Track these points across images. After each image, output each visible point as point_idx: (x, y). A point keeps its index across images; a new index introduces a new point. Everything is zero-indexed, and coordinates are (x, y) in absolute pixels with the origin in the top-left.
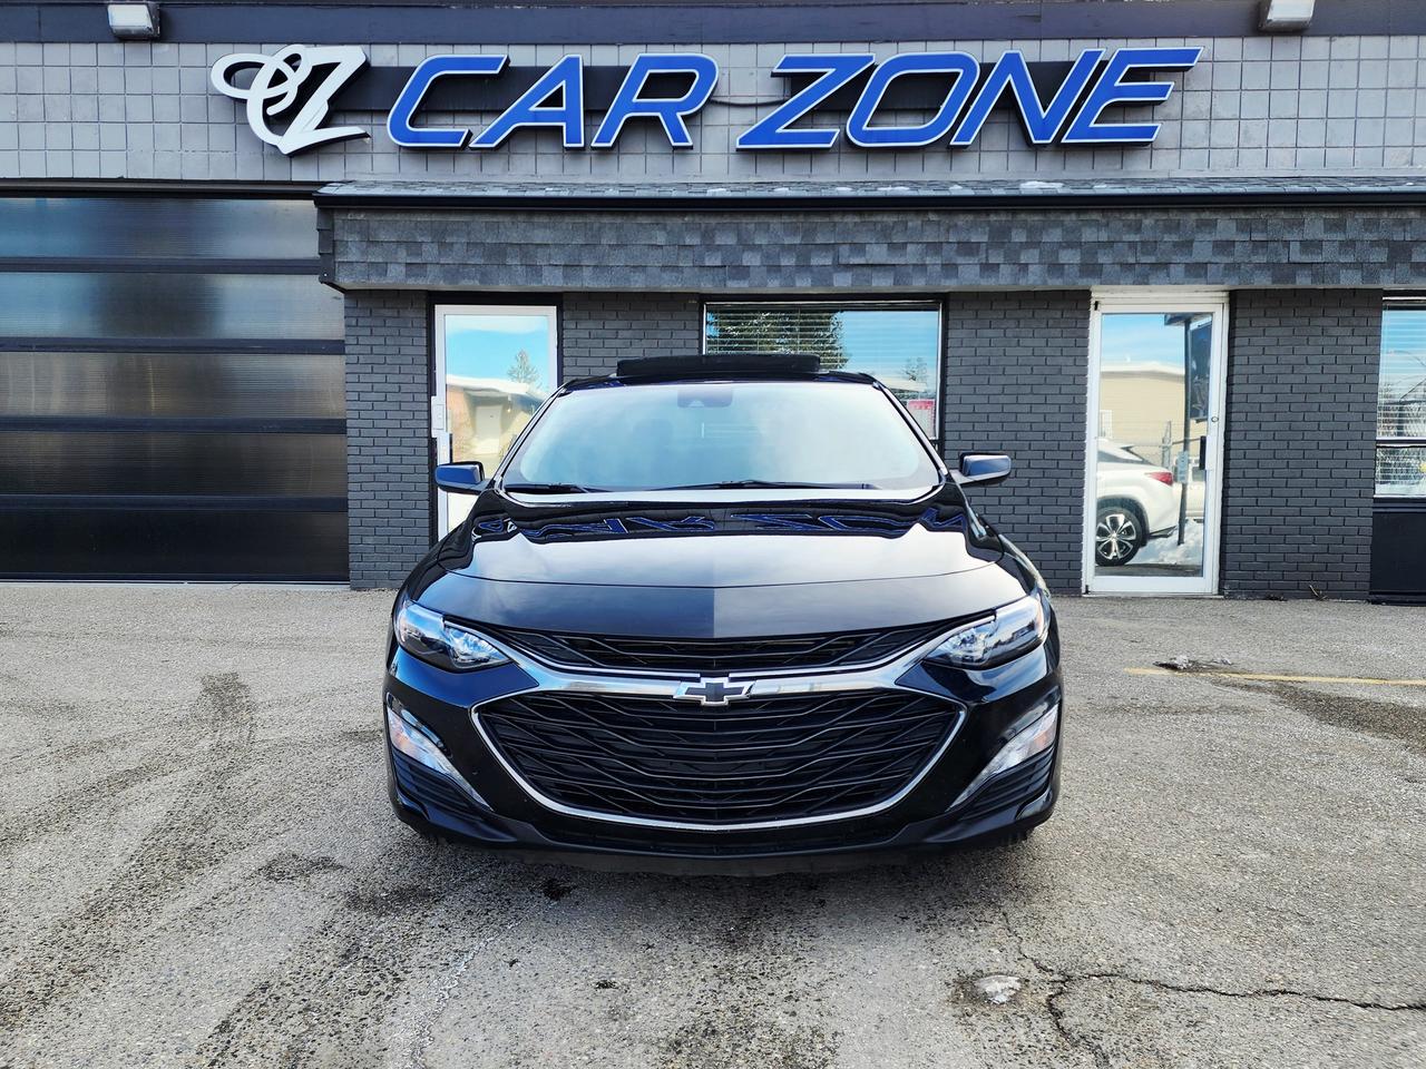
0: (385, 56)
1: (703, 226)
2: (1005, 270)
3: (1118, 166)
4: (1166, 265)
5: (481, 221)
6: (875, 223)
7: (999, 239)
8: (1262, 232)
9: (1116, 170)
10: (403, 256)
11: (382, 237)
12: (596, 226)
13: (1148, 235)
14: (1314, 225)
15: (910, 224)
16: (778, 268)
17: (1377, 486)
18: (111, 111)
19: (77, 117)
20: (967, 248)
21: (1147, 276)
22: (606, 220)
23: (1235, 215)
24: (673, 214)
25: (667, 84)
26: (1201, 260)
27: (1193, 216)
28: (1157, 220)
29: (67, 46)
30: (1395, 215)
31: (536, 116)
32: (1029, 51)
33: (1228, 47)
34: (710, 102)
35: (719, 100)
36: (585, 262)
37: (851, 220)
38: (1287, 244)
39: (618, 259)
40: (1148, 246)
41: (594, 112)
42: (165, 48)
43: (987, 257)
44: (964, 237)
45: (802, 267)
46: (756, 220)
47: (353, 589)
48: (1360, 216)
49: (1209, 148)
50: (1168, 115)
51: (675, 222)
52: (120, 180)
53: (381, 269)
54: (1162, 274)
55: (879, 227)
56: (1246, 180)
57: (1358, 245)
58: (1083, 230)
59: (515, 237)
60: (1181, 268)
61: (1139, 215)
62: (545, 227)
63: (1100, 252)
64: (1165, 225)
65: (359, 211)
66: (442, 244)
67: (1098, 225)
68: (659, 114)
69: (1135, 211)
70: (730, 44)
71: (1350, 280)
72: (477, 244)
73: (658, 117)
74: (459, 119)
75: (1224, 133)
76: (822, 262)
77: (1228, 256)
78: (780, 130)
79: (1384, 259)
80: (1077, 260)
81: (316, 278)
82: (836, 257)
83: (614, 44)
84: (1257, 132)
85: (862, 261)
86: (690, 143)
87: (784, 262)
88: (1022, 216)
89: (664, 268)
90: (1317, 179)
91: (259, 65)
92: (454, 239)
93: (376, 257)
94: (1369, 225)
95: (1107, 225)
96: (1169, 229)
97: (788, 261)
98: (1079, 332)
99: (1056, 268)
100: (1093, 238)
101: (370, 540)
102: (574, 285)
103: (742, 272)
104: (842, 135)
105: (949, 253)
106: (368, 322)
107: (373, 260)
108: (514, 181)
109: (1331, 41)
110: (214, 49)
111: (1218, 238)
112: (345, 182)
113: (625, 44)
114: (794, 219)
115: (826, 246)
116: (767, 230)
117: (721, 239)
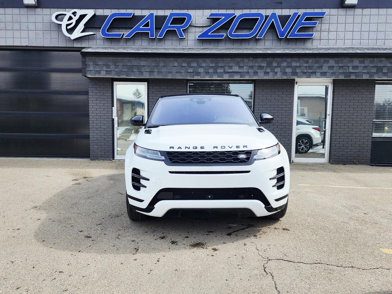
0: (100, 12)
4: (315, 73)
5: (126, 59)
6: (235, 60)
7: (269, 65)
8: (342, 64)
9: (303, 45)
10: (105, 68)
11: (99, 64)
12: (158, 60)
13: (310, 64)
14: (356, 62)
15: (245, 61)
16: (208, 73)
17: (373, 133)
18: (24, 27)
19: (15, 29)
20: (261, 67)
21: (310, 75)
22: (161, 59)
23: (334, 59)
24: (180, 57)
25: (178, 21)
26: (325, 71)
27: (323, 59)
28: (313, 60)
29: (12, 9)
30: (379, 59)
31: (142, 29)
33: (334, 11)
34: (190, 26)
35: (192, 25)
36: (155, 71)
37: (228, 59)
38: (348, 67)
39: (164, 70)
40: (310, 67)
41: (158, 29)
42: (39, 9)
43: (266, 70)
45: (215, 72)
46: (202, 59)
47: (91, 160)
48: (369, 60)
49: (328, 39)
50: (317, 30)
51: (180, 60)
52: (27, 46)
53: (99, 72)
54: (314, 75)
55: (236, 61)
56: (338, 49)
57: (368, 67)
58: (292, 62)
60: (319, 73)
62: (144, 61)
63: (297, 69)
65: (93, 56)
67: (296, 61)
68: (176, 29)
69: (307, 58)
70: (196, 9)
71: (366, 77)
74: (120, 30)
75: (333, 35)
76: (220, 71)
77: (332, 70)
78: (209, 34)
79: (375, 71)
80: (291, 71)
81: (81, 74)
82: (224, 70)
83: (163, 9)
86: (184, 37)
87: (210, 71)
88: (276, 59)
89: (177, 72)
90: (358, 49)
91: (65, 15)
92: (119, 64)
93: (97, 69)
94: (371, 62)
95: (299, 62)
98: (292, 91)
99: (285, 73)
100: (295, 65)
101: (96, 147)
102: (152, 77)
103: (198, 74)
104: (227, 35)
105: (256, 69)
106: (95, 87)
107: (97, 70)
108: (135, 47)
109: (362, 10)
110: (52, 10)
111: (330, 65)
112: (89, 48)
113: (166, 9)
114: (213, 59)
115: (221, 67)
116: (205, 62)
117: (193, 65)
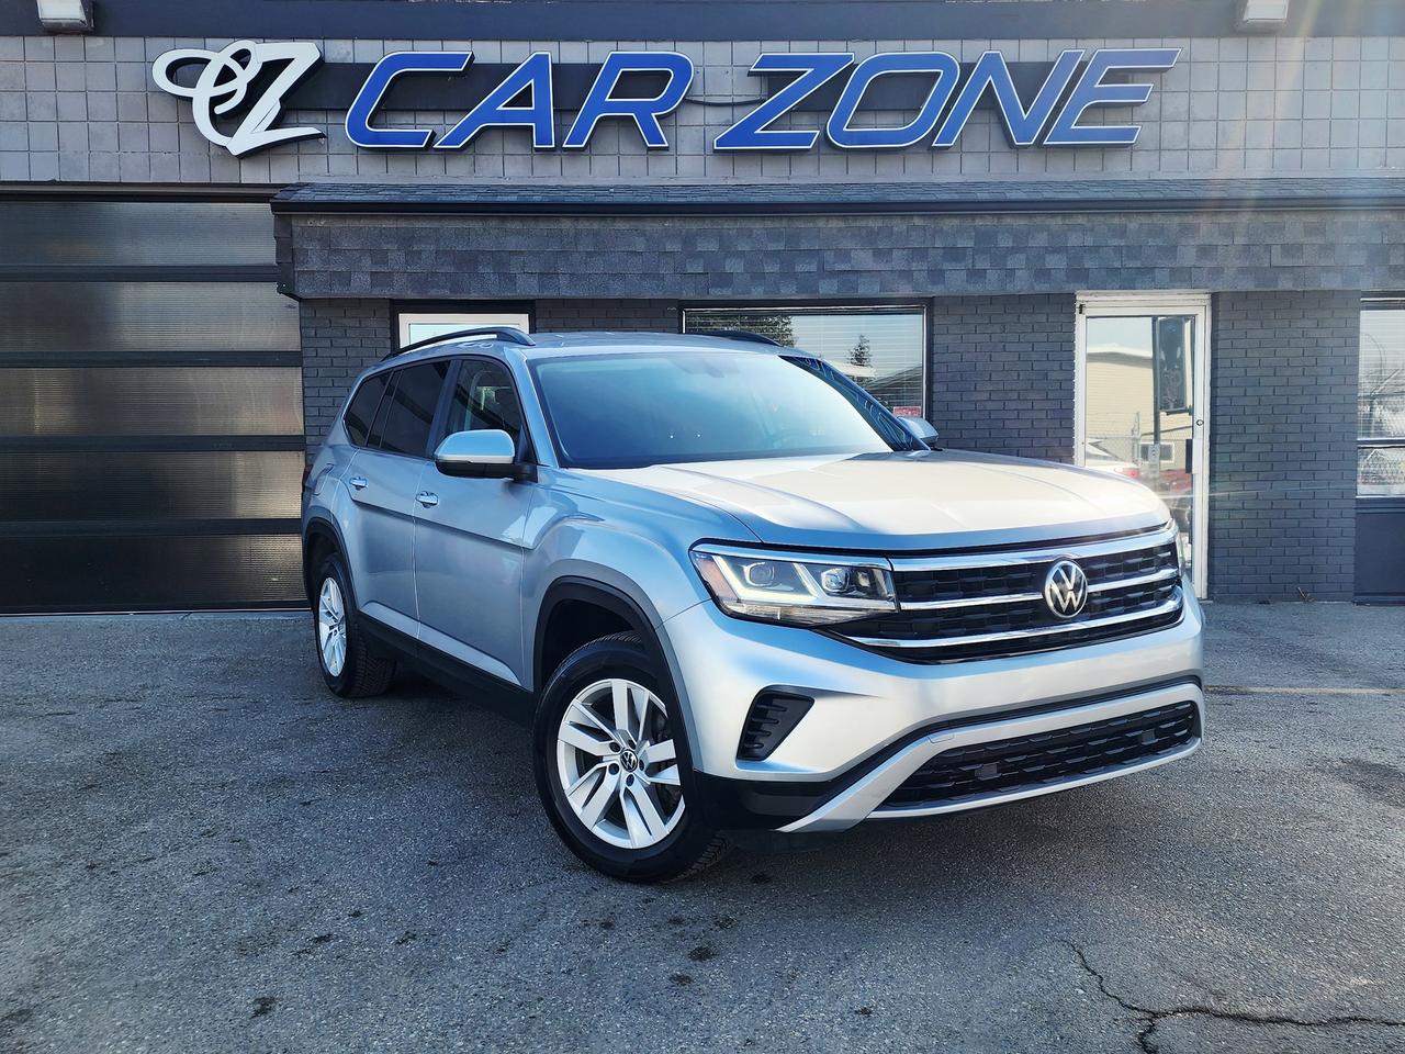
0: (341, 51)
1: (684, 231)
3: (1099, 168)
4: (1151, 270)
6: (860, 228)
8: (1244, 236)
9: (1098, 171)
10: (367, 263)
11: (345, 245)
12: (572, 232)
13: (1132, 239)
14: (1295, 228)
15: (895, 229)
16: (762, 275)
17: (1359, 487)
18: (41, 111)
20: (954, 254)
21: (1134, 279)
23: (1216, 219)
24: (653, 219)
26: (1186, 264)
27: (1177, 220)
28: (1141, 224)
30: (1373, 218)
31: (503, 116)
33: (1204, 48)
36: (561, 270)
37: (835, 224)
39: (596, 267)
41: (565, 109)
42: (100, 41)
43: (973, 263)
44: (949, 242)
45: (788, 274)
46: (738, 225)
48: (1340, 220)
50: (1147, 116)
51: (653, 227)
52: (53, 183)
53: (345, 278)
54: (1148, 279)
55: (864, 232)
56: (1227, 184)
57: (1338, 248)
58: (1069, 234)
59: (488, 244)
60: (1166, 273)
61: (1124, 219)
63: (1087, 256)
64: (1149, 229)
65: (320, 217)
66: (409, 252)
67: (1084, 230)
68: (633, 114)
69: (1119, 215)
70: (704, 40)
71: (1330, 283)
72: (445, 252)
73: (631, 116)
75: (1203, 134)
76: (806, 268)
77: (1211, 260)
78: (758, 131)
79: (1362, 261)
80: (1064, 265)
81: (273, 287)
83: (582, 40)
84: (1234, 133)
85: (848, 268)
86: (667, 145)
87: (768, 269)
88: (1008, 221)
90: (1295, 182)
91: (206, 62)
92: (422, 247)
93: (338, 266)
94: (1348, 228)
95: (1092, 230)
96: (1153, 233)
97: (772, 268)
98: (1065, 337)
99: (1042, 273)
100: (1079, 243)
103: (725, 279)
104: (822, 137)
105: (936, 258)
107: (335, 269)
108: (481, 183)
109: (1304, 42)
110: (154, 43)
111: (1201, 242)
112: (301, 186)
113: (594, 40)
114: (777, 224)
115: (810, 253)
116: (750, 236)
117: (702, 246)
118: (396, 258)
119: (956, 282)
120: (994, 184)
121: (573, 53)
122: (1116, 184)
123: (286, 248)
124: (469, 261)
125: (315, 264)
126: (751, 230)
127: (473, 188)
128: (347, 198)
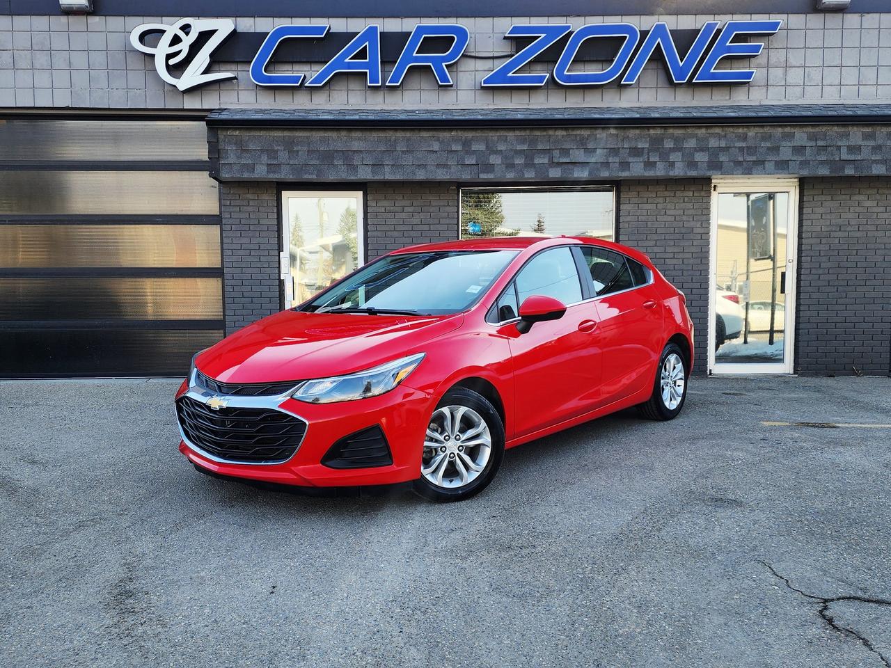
0: (247, 25)
1: (464, 138)
2: (660, 165)
3: (728, 98)
4: (763, 162)
5: (317, 135)
6: (576, 136)
7: (656, 144)
8: (823, 140)
9: (726, 100)
10: (264, 159)
11: (251, 147)
12: (393, 138)
13: (751, 143)
14: (856, 135)
15: (598, 136)
16: (513, 165)
18: (60, 61)
19: (37, 65)
20: (636, 152)
21: (751, 169)
22: (399, 134)
23: (805, 130)
24: (444, 130)
25: (436, 44)
26: (785, 158)
27: (780, 130)
28: (756, 133)
29: (29, 17)
31: (349, 65)
32: (671, 23)
33: (796, 20)
34: (463, 56)
35: (469, 54)
36: (386, 163)
37: (560, 133)
38: (839, 148)
39: (408, 160)
40: (751, 150)
41: (388, 60)
42: (97, 19)
43: (648, 158)
44: (633, 145)
45: (529, 164)
46: (498, 134)
48: (885, 130)
49: (785, 85)
50: (760, 64)
51: (445, 135)
52: (67, 108)
53: (251, 168)
54: (760, 168)
55: (578, 138)
56: (810, 107)
57: (883, 148)
58: (710, 139)
59: (340, 146)
60: (772, 164)
61: (745, 129)
62: (359, 139)
63: (721, 154)
64: (762, 137)
65: (236, 129)
66: (291, 152)
67: (719, 137)
68: (430, 64)
69: (742, 127)
70: (475, 17)
71: (879, 170)
72: (313, 151)
73: (430, 66)
75: (795, 76)
76: (541, 161)
77: (801, 156)
78: (510, 74)
80: (706, 159)
81: (206, 174)
82: (551, 159)
83: (399, 17)
84: (816, 75)
85: (568, 160)
86: (452, 83)
87: (517, 161)
88: (671, 131)
89: (438, 166)
90: (855, 106)
91: (163, 32)
92: (299, 148)
93: (247, 160)
94: (890, 136)
95: (725, 136)
96: (765, 138)
97: (519, 161)
98: (704, 206)
99: (692, 164)
100: (716, 145)
102: (379, 177)
103: (489, 168)
104: (550, 78)
105: (624, 155)
106: (238, 203)
107: (245, 162)
108: (334, 108)
109: (862, 16)
110: (131, 20)
111: (795, 144)
112: (221, 110)
113: (406, 17)
114: (523, 133)
115: (544, 151)
116: (506, 141)
117: (475, 147)
118: (283, 156)
119: (637, 169)
120: (660, 108)
121: (393, 25)
122: (740, 108)
123: (214, 149)
124: (328, 157)
125: (232, 159)
126: (507, 136)
127: (330, 112)
128: (253, 117)
